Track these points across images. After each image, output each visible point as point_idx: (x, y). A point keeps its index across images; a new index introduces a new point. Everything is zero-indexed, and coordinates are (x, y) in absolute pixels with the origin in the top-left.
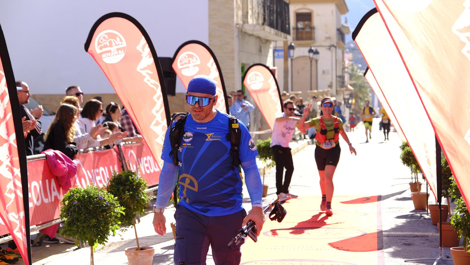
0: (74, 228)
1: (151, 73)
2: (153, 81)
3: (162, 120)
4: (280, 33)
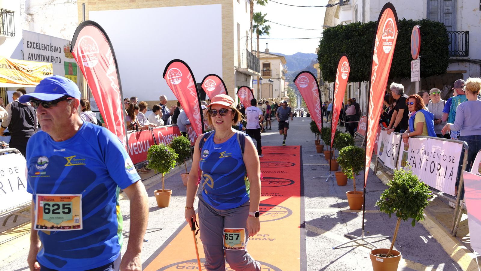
0: (154, 165)
1: (193, 89)
2: (194, 94)
3: (199, 112)
4: (255, 72)
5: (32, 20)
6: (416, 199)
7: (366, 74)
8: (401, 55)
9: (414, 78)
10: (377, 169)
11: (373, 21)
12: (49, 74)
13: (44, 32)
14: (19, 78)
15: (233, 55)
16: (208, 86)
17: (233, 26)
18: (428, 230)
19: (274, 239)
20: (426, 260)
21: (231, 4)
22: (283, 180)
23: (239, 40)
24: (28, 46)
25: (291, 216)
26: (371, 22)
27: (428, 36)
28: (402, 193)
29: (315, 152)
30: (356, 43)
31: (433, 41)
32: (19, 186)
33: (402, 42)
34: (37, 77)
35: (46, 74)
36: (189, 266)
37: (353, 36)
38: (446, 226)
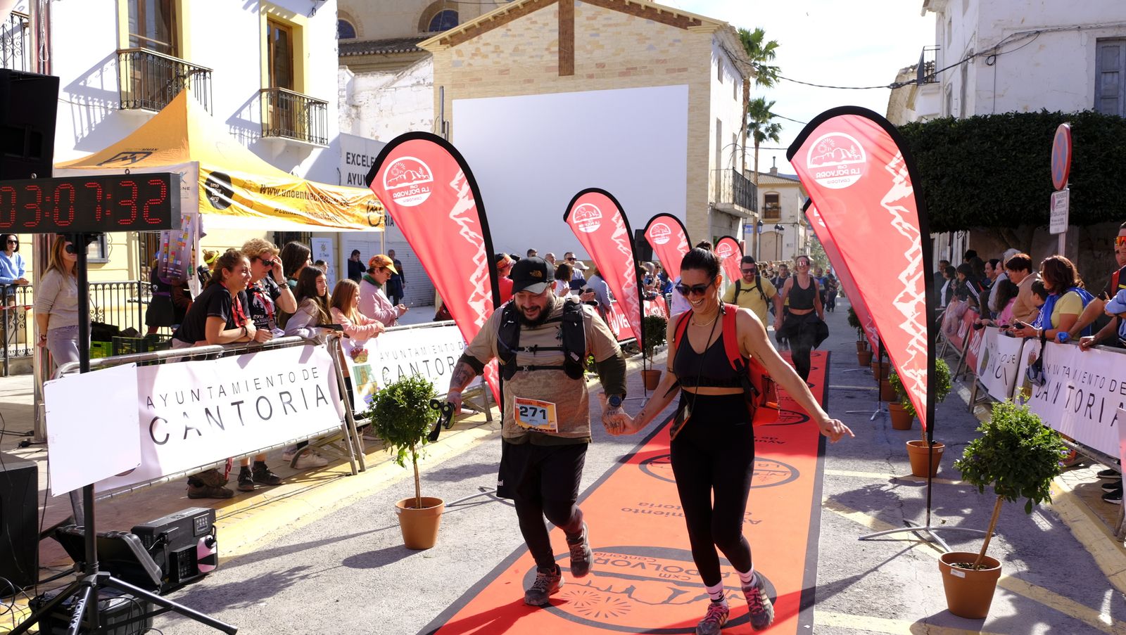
1: (625, 241)
2: (625, 248)
3: (634, 282)
4: (748, 211)
5: (358, 116)
6: (1036, 462)
7: (962, 218)
8: (1036, 181)
9: (1056, 227)
10: (974, 402)
11: (980, 115)
12: (376, 209)
13: (377, 137)
14: (327, 217)
15: (707, 179)
16: (656, 235)
17: (708, 124)
18: (1069, 524)
19: (760, 521)
20: (1057, 583)
21: (707, 85)
22: (791, 415)
23: (719, 150)
24: (349, 161)
25: (796, 480)
26: (975, 116)
27: (1095, 144)
28: (1006, 447)
29: (855, 364)
30: (944, 158)
31: (1105, 153)
32: (319, 401)
33: (1038, 154)
34: (356, 214)
35: (374, 209)
36: (599, 559)
37: (938, 144)
38: (1107, 520)
